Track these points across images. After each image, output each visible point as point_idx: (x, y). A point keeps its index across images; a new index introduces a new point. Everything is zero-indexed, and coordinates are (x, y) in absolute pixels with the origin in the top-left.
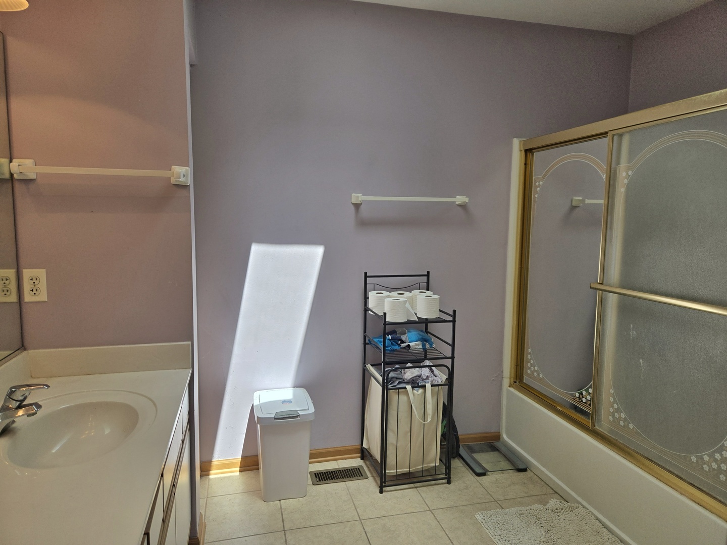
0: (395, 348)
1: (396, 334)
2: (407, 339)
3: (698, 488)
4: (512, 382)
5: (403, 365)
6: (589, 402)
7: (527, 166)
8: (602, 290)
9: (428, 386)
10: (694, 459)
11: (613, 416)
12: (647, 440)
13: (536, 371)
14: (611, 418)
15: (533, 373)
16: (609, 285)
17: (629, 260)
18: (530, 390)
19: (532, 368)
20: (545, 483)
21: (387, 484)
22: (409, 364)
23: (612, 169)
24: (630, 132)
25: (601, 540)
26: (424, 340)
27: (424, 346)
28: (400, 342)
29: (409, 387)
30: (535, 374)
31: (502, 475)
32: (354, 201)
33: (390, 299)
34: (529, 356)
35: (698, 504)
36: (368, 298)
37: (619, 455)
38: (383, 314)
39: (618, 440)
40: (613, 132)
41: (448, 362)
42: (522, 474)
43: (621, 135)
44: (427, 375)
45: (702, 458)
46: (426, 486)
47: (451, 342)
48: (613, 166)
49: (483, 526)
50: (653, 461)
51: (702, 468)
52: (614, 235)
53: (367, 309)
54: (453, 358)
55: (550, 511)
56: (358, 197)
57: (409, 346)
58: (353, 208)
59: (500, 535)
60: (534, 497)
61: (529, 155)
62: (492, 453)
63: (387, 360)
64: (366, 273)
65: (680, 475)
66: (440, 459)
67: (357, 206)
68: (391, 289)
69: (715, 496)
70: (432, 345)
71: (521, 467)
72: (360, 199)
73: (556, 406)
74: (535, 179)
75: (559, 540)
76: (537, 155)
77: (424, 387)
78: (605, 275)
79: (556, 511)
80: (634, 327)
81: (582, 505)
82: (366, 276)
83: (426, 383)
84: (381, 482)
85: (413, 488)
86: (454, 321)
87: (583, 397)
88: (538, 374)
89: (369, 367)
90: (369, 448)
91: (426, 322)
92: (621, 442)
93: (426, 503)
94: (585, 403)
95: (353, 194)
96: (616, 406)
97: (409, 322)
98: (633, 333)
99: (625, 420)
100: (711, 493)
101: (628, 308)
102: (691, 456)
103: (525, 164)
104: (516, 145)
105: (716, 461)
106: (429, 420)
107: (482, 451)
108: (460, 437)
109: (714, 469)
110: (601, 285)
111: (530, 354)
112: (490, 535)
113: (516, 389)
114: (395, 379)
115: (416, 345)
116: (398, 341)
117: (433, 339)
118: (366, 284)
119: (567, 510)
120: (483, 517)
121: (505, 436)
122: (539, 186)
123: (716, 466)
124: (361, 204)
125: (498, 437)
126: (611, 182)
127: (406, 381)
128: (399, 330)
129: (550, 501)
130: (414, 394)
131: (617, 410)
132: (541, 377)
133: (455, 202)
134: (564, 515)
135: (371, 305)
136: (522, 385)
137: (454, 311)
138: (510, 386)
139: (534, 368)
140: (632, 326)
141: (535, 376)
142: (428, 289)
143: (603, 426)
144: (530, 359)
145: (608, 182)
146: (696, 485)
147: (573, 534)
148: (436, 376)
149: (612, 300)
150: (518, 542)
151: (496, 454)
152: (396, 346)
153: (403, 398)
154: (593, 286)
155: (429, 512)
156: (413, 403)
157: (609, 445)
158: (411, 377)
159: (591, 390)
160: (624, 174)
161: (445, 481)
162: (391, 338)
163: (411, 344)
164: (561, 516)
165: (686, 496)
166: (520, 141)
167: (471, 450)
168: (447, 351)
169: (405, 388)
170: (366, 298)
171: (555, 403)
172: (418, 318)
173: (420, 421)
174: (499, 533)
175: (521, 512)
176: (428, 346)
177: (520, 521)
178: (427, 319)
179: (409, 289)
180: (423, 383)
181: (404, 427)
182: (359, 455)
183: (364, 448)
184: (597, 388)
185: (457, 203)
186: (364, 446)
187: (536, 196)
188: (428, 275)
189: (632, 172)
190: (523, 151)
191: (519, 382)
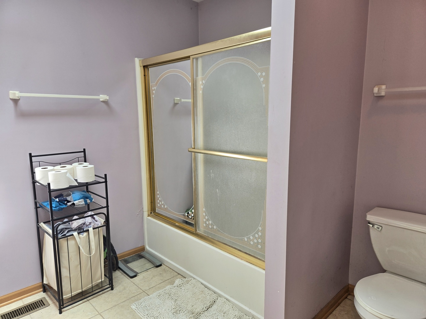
0: (62, 207)
1: (63, 197)
2: (72, 199)
3: (249, 255)
4: (149, 213)
5: (70, 218)
6: (193, 218)
7: (146, 77)
8: (195, 152)
9: (91, 229)
10: (246, 239)
11: (206, 224)
12: (223, 233)
13: (162, 204)
14: (205, 225)
15: (161, 205)
16: (198, 149)
17: (207, 134)
18: (160, 216)
19: (160, 203)
20: (173, 270)
21: (65, 305)
22: (75, 216)
23: (194, 80)
24: (201, 57)
25: (204, 296)
26: (85, 198)
27: (85, 202)
28: (66, 202)
29: (75, 234)
30: (163, 206)
31: (147, 273)
32: (11, 97)
33: (53, 172)
34: (158, 196)
35: (250, 263)
36: (35, 173)
37: (210, 244)
38: (47, 184)
39: (209, 236)
40: (193, 57)
41: (104, 211)
42: (159, 268)
43: (197, 59)
44: (89, 222)
45: (249, 238)
46: (96, 297)
47: (105, 196)
48: (194, 77)
49: (136, 312)
50: (227, 244)
51: (250, 243)
52: (199, 119)
53: (35, 182)
54: (107, 207)
55: (176, 287)
56: (15, 94)
57: (74, 204)
58: (11, 103)
59: (147, 315)
60: (166, 281)
61: (146, 69)
62: (140, 260)
63: (55, 218)
64: (30, 154)
65: (240, 249)
66: (105, 275)
67: (16, 101)
68: (54, 164)
69: (257, 257)
70: (92, 200)
71: (158, 264)
72: (17, 95)
73: (176, 223)
74: (151, 85)
75: (182, 304)
76: (151, 69)
77: (88, 231)
78: (195, 143)
79: (179, 286)
80: (212, 172)
81: (193, 278)
82: (31, 156)
83: (89, 228)
84: (60, 306)
85: (86, 301)
86: (106, 182)
87: (189, 215)
88: (164, 206)
89: (42, 225)
90: (49, 283)
91: (87, 185)
92: (210, 237)
93: (96, 310)
94: (191, 218)
95: (10, 91)
96: (206, 217)
97: (71, 187)
98: (212, 175)
99: (212, 224)
100: (255, 256)
101: (209, 161)
102: (244, 238)
103: (145, 75)
104: (138, 62)
105: (256, 238)
106: (93, 253)
107: (134, 260)
108: (118, 256)
109: (255, 243)
110: (194, 149)
111: (158, 194)
112: (141, 317)
113: (152, 217)
114: (65, 230)
115: (80, 203)
116: (63, 201)
117: (92, 196)
118: (31, 162)
119: (186, 283)
120: (136, 306)
121: (147, 247)
122: (154, 90)
123: (256, 241)
124: (19, 99)
125: (143, 249)
126: (194, 88)
127: (74, 229)
128: (65, 193)
129: (176, 281)
130: (80, 238)
131: (208, 220)
132: (166, 207)
133: (99, 99)
134: (184, 287)
135: (38, 177)
136: (155, 214)
137: (106, 175)
138: (148, 216)
139: (161, 203)
140: (211, 171)
141: (162, 208)
142: (85, 161)
143: (201, 230)
144: (159, 198)
145: (192, 88)
146: (248, 253)
147: (190, 297)
148: (97, 221)
149: (200, 157)
150: (159, 314)
151: (143, 260)
152: (63, 205)
153: (71, 243)
154: (190, 150)
155: (99, 315)
156: (79, 244)
157: (205, 240)
158: (78, 225)
159: (193, 211)
160: (201, 82)
161: (110, 288)
162: (58, 201)
163: (75, 202)
164: (183, 288)
165: (244, 260)
166: (140, 60)
167: (126, 262)
168: (103, 203)
169: (73, 235)
170: (33, 173)
171: (175, 222)
172: (78, 183)
173: (87, 256)
174: (147, 313)
175: (160, 294)
176: (88, 201)
177: (159, 300)
178: (87, 183)
179: (70, 162)
180: (87, 228)
181: (74, 262)
182: (42, 289)
183: (45, 284)
184: (196, 209)
185: (101, 100)
186: (45, 282)
187: (153, 96)
188: (84, 151)
189: (205, 81)
190: (142, 67)
191: (154, 212)
